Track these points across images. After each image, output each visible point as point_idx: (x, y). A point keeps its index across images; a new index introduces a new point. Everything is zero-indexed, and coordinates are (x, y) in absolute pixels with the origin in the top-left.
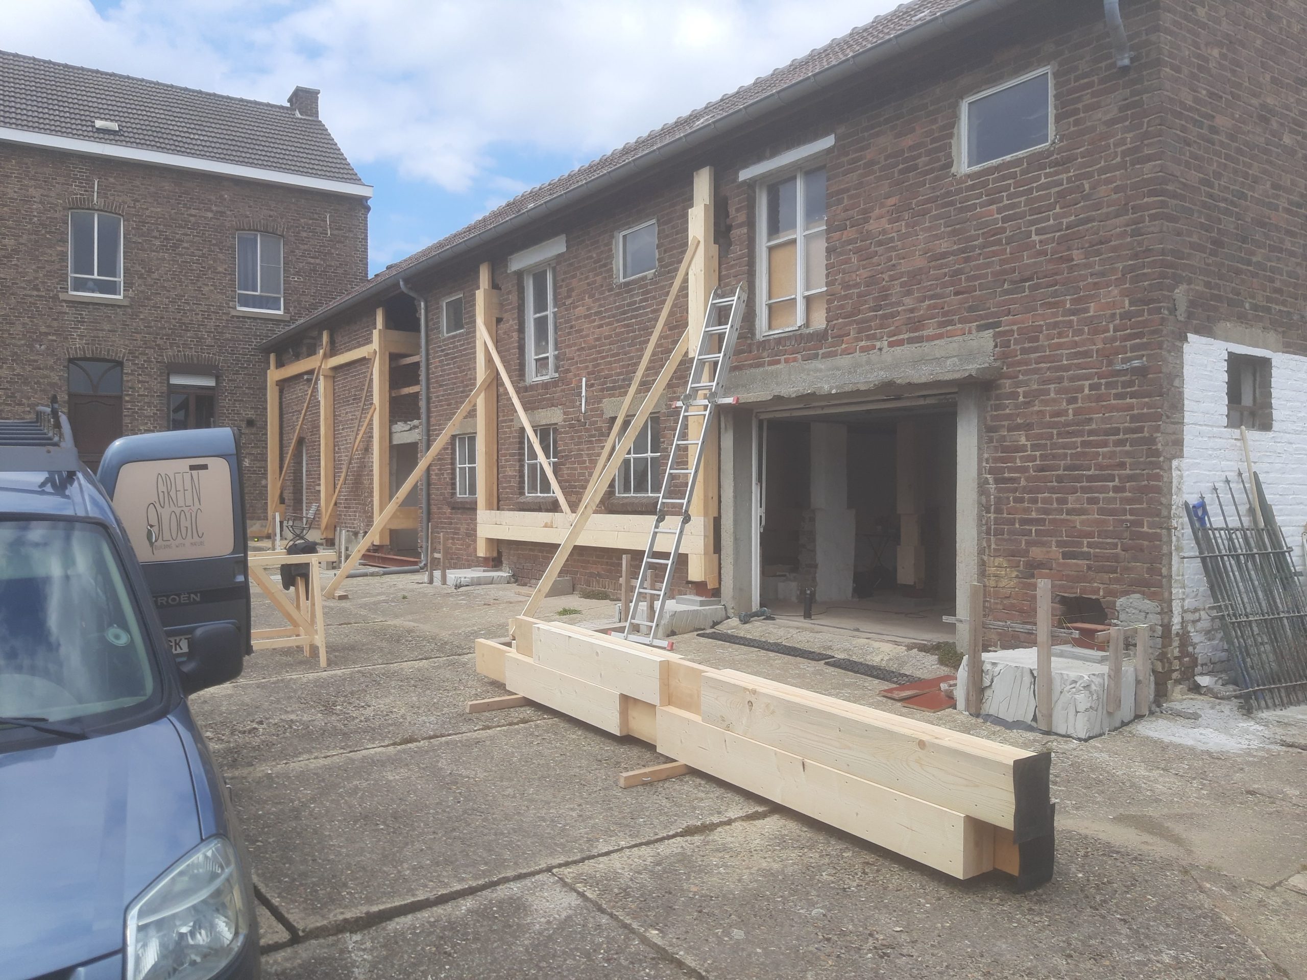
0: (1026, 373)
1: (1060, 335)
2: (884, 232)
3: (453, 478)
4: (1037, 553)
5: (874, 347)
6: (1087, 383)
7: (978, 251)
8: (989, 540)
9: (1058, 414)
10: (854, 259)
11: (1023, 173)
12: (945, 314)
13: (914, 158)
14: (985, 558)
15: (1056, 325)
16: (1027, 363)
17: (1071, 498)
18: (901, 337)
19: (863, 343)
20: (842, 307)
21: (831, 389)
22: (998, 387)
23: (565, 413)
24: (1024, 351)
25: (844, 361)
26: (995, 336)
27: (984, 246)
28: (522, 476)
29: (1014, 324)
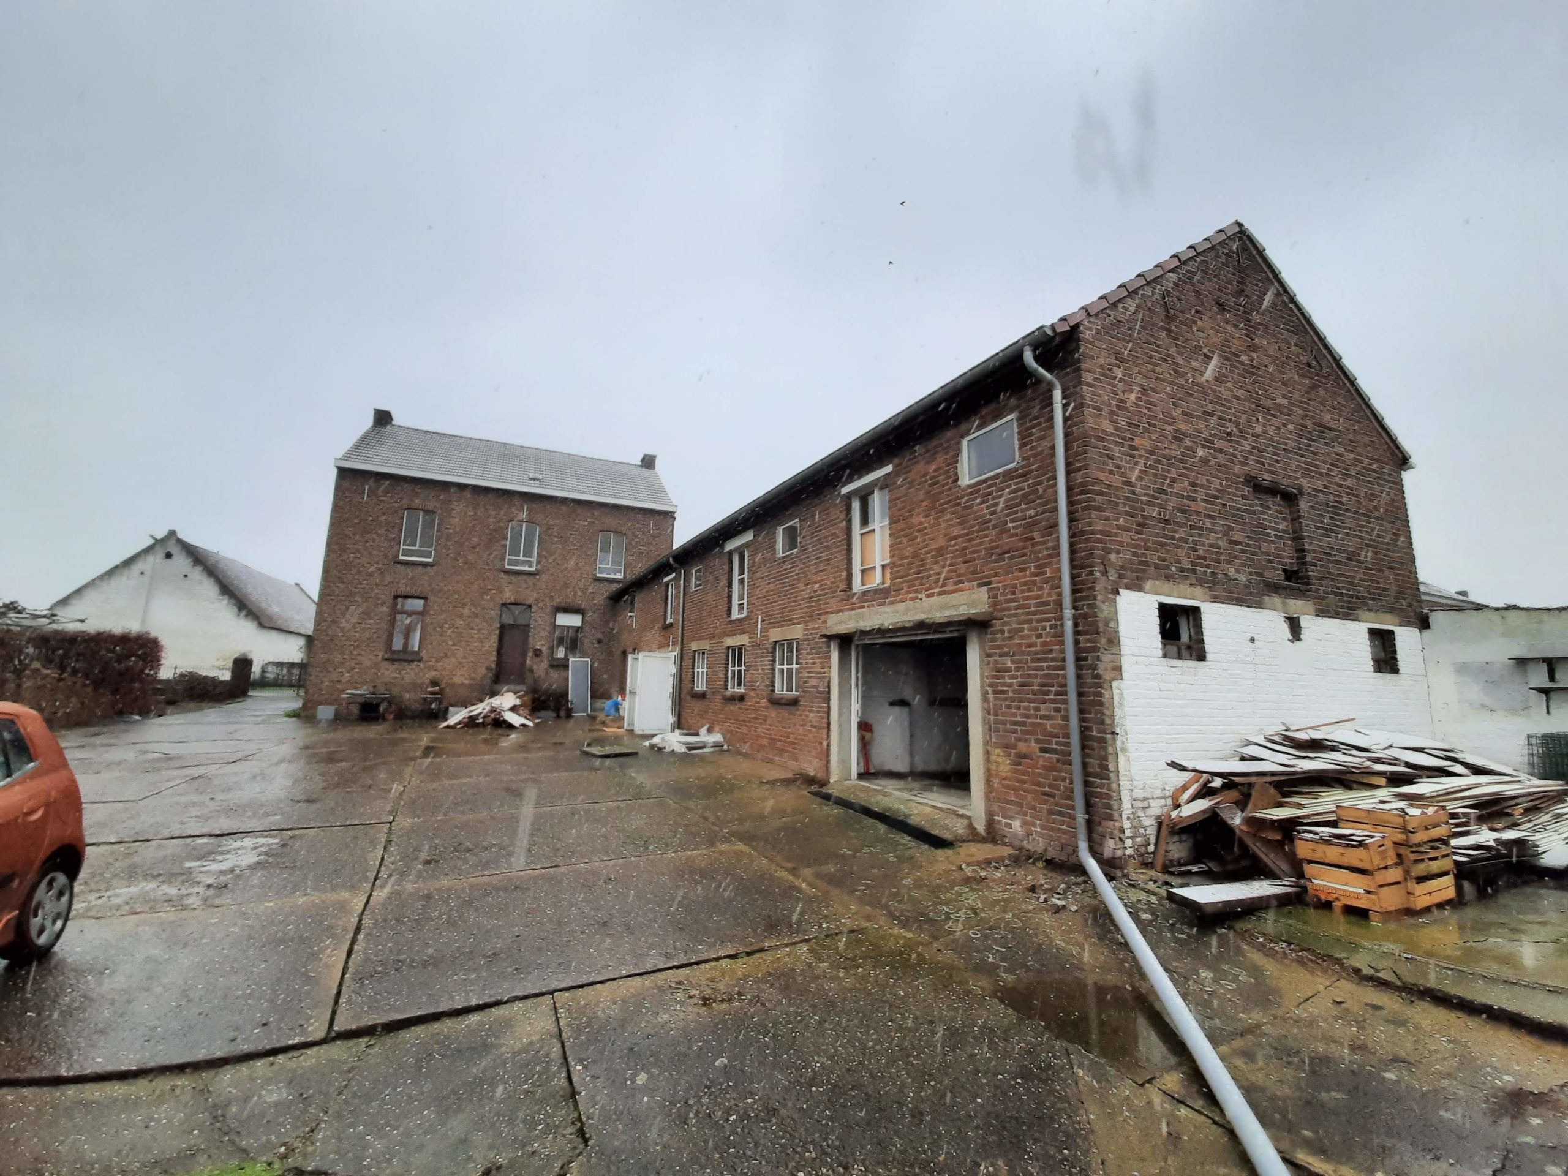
0: (1009, 616)
1: (1029, 590)
2: (921, 523)
3: (693, 678)
4: (1022, 747)
5: (917, 598)
6: (1048, 624)
7: (976, 535)
8: (990, 735)
9: (1030, 646)
10: (905, 540)
11: (1002, 482)
12: (958, 576)
13: (937, 477)
14: (989, 748)
15: (1026, 583)
16: (1009, 609)
17: (1042, 706)
18: (932, 591)
19: (911, 595)
20: (898, 571)
21: (890, 624)
22: (992, 626)
23: (750, 638)
24: (1008, 601)
25: (901, 607)
26: (989, 590)
27: (978, 531)
28: (727, 678)
29: (1000, 583)
